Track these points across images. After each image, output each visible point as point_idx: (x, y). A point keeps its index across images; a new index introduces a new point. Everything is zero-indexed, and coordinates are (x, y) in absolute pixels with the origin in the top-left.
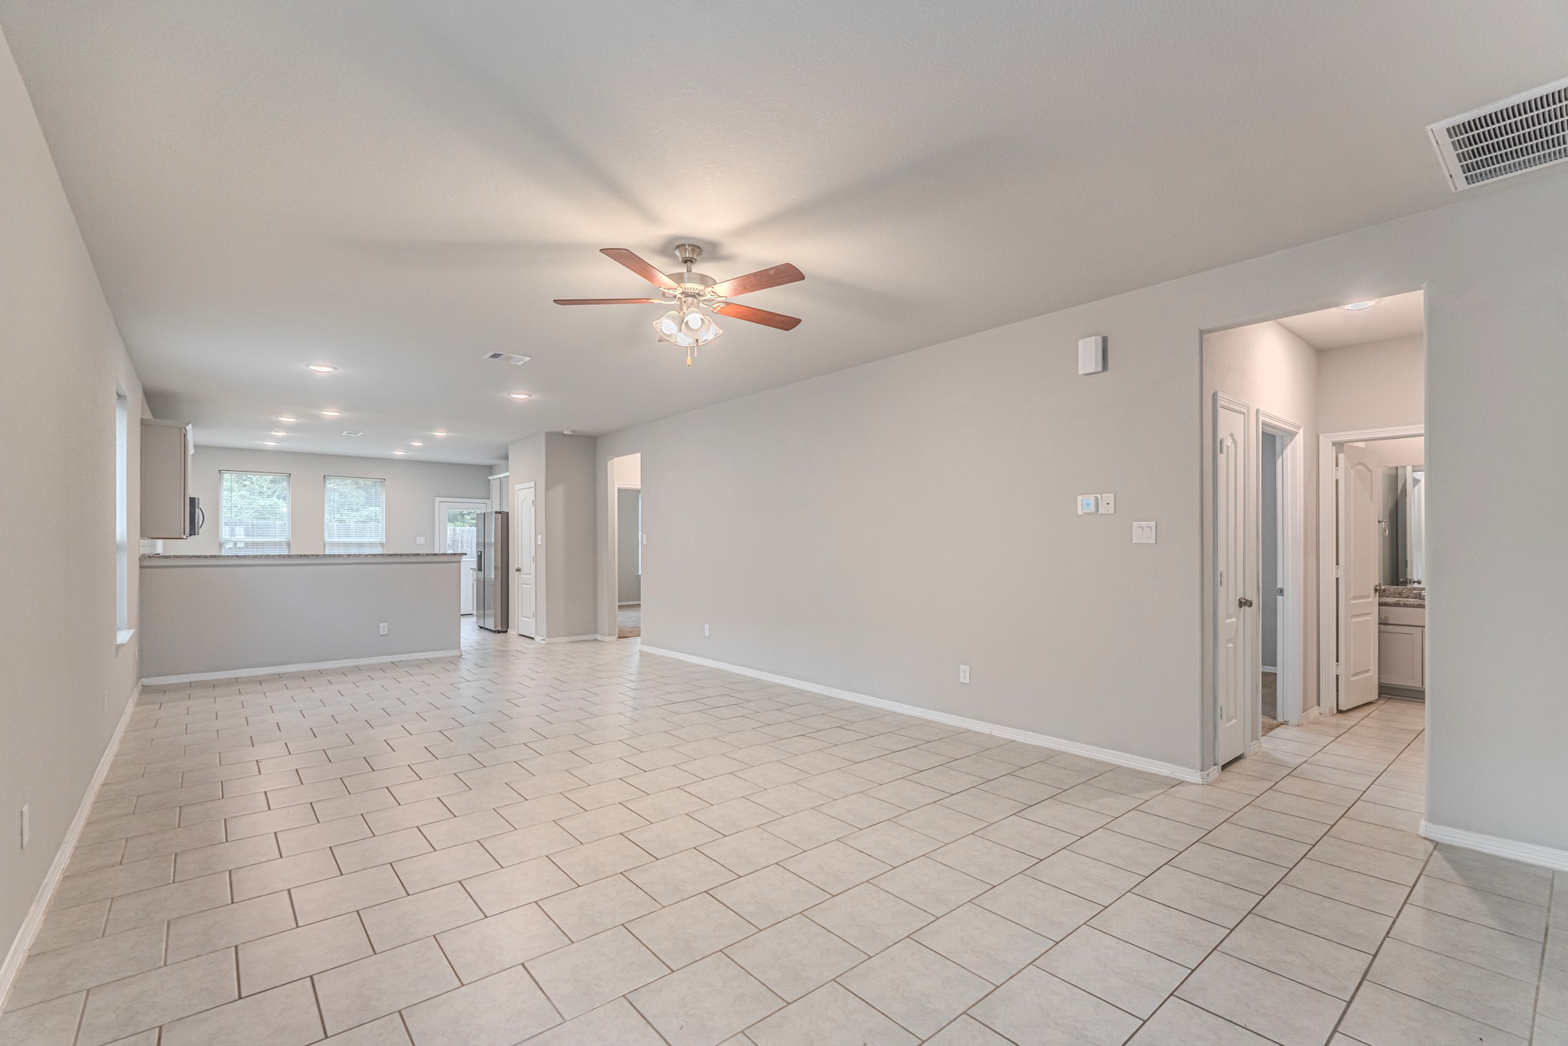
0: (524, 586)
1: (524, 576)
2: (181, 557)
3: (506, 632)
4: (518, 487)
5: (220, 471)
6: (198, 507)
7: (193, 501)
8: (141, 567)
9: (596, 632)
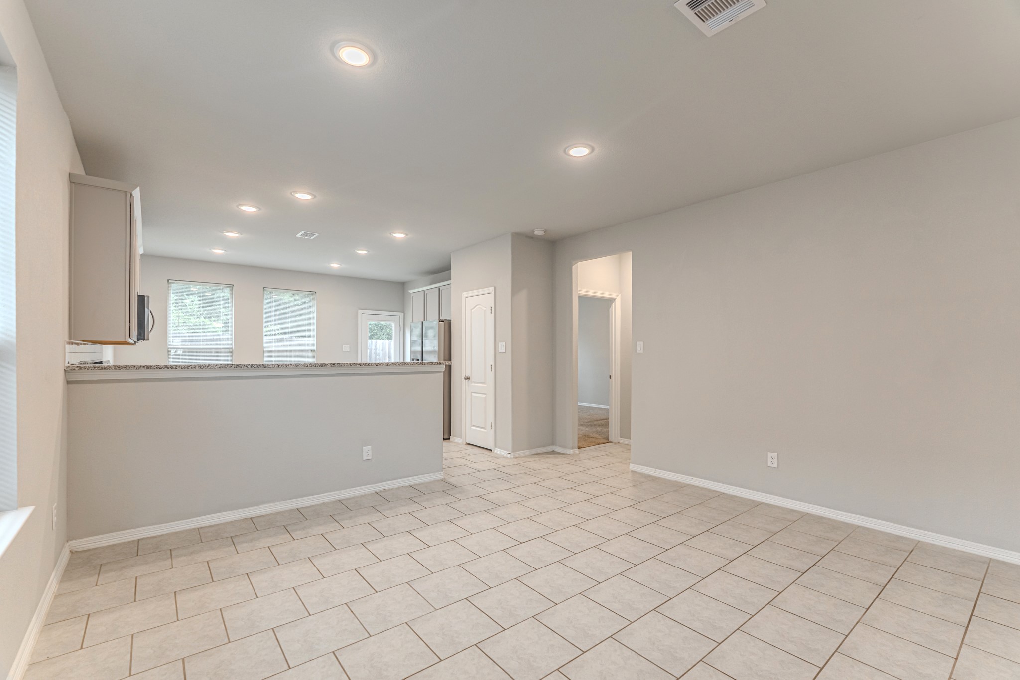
0: (473, 394)
1: (473, 384)
2: (125, 367)
3: (449, 439)
4: (465, 294)
5: (168, 280)
6: (148, 308)
7: (142, 299)
8: (68, 382)
9: (553, 443)
